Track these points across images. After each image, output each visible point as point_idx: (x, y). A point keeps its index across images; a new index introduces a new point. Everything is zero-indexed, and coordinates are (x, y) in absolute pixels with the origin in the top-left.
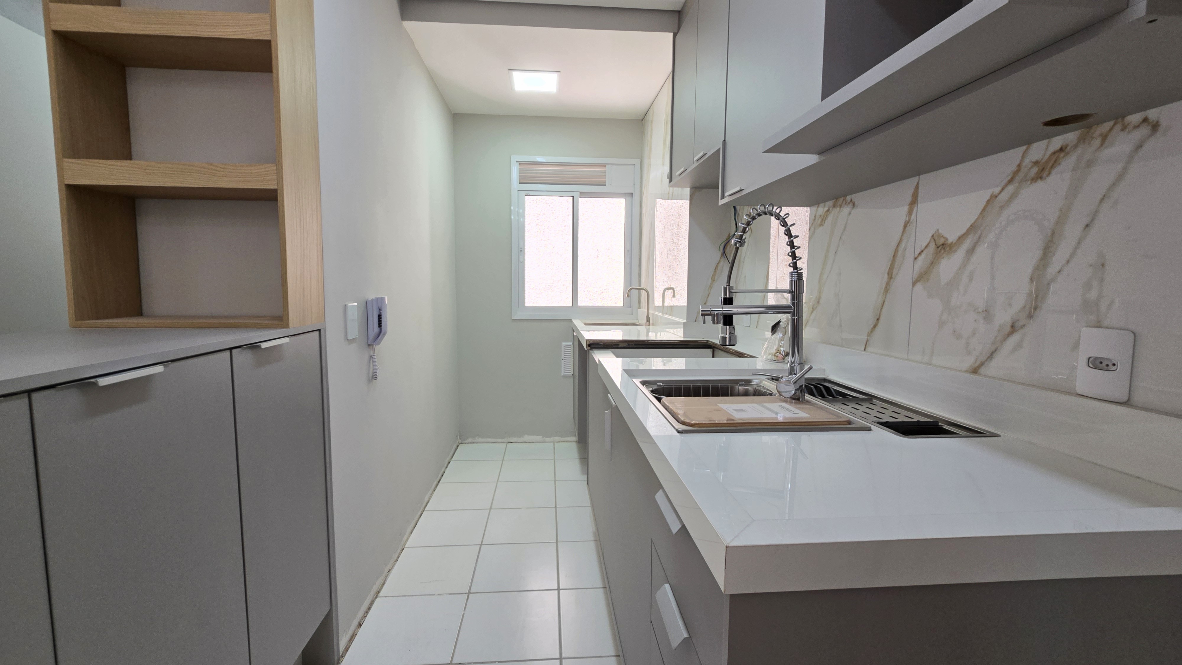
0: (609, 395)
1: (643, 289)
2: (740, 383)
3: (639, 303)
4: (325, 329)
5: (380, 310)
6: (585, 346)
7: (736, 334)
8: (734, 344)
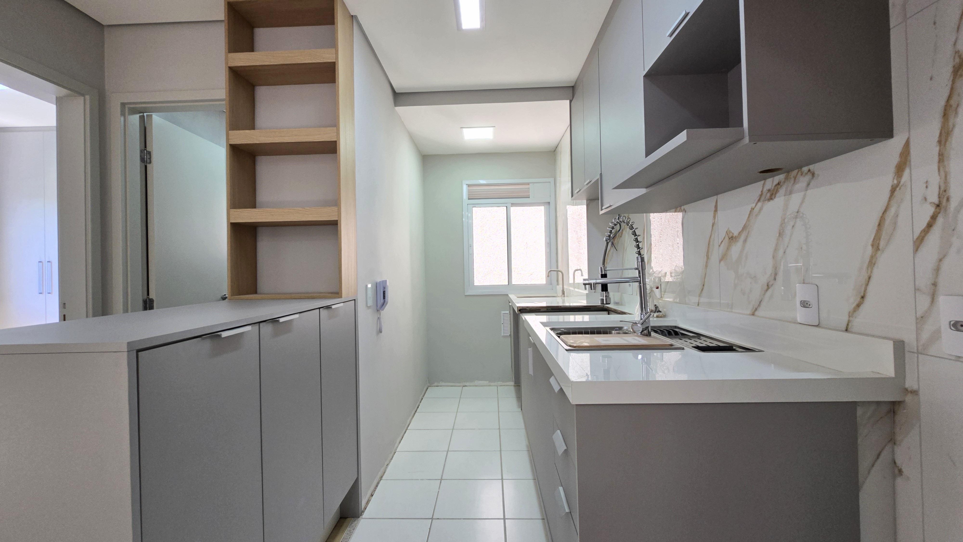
0: (530, 337)
1: (559, 271)
2: (616, 329)
3: (558, 281)
4: (357, 299)
5: (384, 288)
6: (517, 311)
7: (610, 297)
8: (609, 303)
